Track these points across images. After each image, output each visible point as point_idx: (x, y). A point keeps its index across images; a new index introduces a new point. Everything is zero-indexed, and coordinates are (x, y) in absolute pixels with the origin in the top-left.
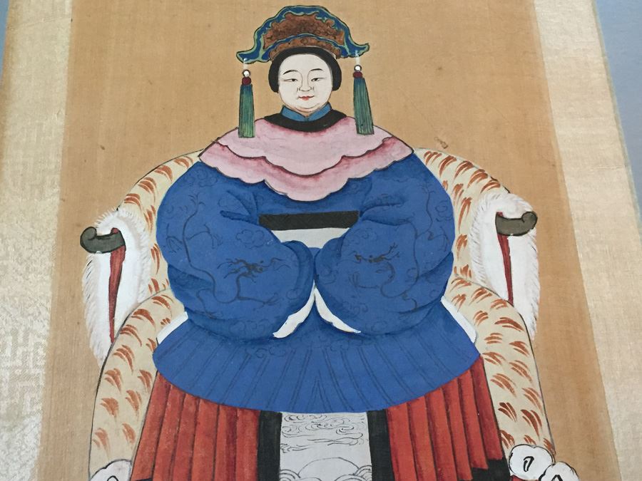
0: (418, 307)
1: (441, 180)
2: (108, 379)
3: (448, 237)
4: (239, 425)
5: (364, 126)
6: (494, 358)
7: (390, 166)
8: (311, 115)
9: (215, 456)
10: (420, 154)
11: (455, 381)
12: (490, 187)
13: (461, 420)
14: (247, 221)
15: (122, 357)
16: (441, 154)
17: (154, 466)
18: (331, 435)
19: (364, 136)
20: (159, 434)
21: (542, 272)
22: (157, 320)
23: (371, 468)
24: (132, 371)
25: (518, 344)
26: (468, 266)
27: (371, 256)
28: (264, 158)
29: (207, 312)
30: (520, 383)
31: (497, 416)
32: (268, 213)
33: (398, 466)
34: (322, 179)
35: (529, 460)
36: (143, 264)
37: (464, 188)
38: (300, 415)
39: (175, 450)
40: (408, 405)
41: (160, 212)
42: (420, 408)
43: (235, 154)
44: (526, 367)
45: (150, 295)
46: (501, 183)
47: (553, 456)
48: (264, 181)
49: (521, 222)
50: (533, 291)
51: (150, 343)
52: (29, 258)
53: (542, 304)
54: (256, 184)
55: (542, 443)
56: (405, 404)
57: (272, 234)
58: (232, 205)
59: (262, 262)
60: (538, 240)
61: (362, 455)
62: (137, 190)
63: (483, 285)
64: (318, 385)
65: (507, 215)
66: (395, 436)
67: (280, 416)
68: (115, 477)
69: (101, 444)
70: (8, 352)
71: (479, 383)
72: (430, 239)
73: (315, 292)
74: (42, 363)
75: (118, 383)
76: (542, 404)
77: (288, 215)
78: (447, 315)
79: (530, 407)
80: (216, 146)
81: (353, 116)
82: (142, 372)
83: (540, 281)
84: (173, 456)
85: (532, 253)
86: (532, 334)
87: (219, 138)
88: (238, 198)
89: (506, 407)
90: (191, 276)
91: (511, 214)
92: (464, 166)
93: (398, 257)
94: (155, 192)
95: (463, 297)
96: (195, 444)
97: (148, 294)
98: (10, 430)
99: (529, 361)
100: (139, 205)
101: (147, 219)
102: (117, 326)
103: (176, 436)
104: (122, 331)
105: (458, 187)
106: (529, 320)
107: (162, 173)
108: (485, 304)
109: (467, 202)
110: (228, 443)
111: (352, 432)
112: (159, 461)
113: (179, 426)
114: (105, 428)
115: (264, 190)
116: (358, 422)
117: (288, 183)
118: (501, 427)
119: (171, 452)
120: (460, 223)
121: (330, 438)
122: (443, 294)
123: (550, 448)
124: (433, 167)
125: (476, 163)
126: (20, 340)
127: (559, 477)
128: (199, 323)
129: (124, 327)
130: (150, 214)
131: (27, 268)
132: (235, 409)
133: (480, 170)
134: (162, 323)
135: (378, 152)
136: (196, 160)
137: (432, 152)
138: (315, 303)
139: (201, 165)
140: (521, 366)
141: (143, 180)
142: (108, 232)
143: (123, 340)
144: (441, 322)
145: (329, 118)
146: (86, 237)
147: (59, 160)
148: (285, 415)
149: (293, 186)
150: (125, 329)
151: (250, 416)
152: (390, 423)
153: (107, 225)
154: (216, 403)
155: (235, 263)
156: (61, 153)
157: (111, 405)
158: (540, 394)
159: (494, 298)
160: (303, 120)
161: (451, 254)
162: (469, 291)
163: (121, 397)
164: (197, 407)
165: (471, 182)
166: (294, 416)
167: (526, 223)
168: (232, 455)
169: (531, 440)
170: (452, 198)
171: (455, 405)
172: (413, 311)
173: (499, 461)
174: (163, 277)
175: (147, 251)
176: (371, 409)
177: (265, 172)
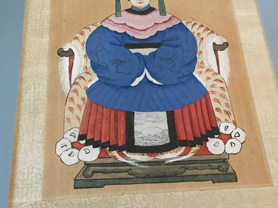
0: (184, 75)
1: (192, 32)
2: (69, 100)
3: (195, 51)
4: (118, 116)
5: (163, 12)
6: (213, 92)
7: (173, 27)
8: (142, 9)
9: (110, 126)
10: (184, 22)
11: (199, 100)
12: (211, 33)
13: (201, 114)
14: (120, 46)
15: (74, 93)
16: (191, 22)
17: (88, 130)
18: (153, 119)
19: (162, 16)
20: (89, 119)
21: (230, 63)
22: (87, 80)
23: (168, 130)
24: (78, 97)
25: (222, 88)
26: (203, 61)
27: (166, 58)
28: (125, 24)
29: (106, 77)
30: (223, 101)
31: (214, 112)
32: (127, 43)
33: (178, 129)
34: (147, 31)
35: (227, 127)
36: (81, 61)
37: (201, 34)
38: (141, 113)
39: (95, 124)
40: (181, 109)
41: (87, 43)
42: (186, 110)
43: (114, 22)
44: (225, 95)
45: (84, 71)
46: (215, 32)
47: (236, 126)
48: (125, 32)
49: (222, 46)
50: (227, 70)
51: (85, 88)
52: (38, 59)
53: (231, 74)
54: (122, 33)
55: (232, 122)
56: (180, 109)
57: (129, 50)
58: (114, 40)
59: (125, 60)
60: (229, 52)
61: (165, 126)
62: (78, 35)
63: (209, 68)
64: (148, 102)
65: (217, 43)
66: (177, 119)
67: (134, 113)
68: (73, 133)
69: (68, 122)
70: (32, 91)
71: (207, 101)
72: (188, 52)
73: (146, 70)
74: (45, 94)
75: (73, 101)
76: (231, 108)
77: (135, 44)
78: (195, 78)
79: (227, 109)
80: (107, 20)
81: (158, 9)
82: (82, 98)
83: (230, 66)
84: (95, 126)
85: (227, 57)
86: (227, 84)
87: (108, 17)
88: (116, 38)
89: (218, 109)
90: (99, 65)
91: (219, 43)
92: (201, 26)
93: (177, 58)
94: (85, 36)
95: (201, 72)
96: (103, 122)
97: (83, 71)
98: (34, 117)
99: (226, 93)
100: (79, 40)
101: (82, 45)
102: (72, 82)
103: (96, 120)
104: (74, 84)
105: (199, 34)
106: (226, 80)
107: (87, 29)
108: (210, 74)
109: (202, 39)
110: (115, 122)
111: (161, 118)
112: (89, 128)
113: (96, 116)
114: (69, 116)
115: (125, 35)
116: (163, 115)
117: (135, 33)
118: (216, 116)
119: (94, 125)
120: (199, 46)
121: (153, 120)
122: (193, 71)
123: (235, 123)
124: (189, 27)
125: (205, 25)
126: (37, 87)
127: (238, 133)
128: (103, 81)
129: (75, 82)
130: (83, 43)
131: (38, 62)
132: (117, 110)
133: (207, 28)
134: (89, 81)
135: (168, 22)
136: (99, 24)
137: (189, 21)
138: (146, 74)
139: (101, 26)
140: (223, 95)
141: (80, 32)
142: (68, 50)
143: (75, 87)
144: (193, 81)
145: (149, 10)
146: (59, 52)
147: (49, 25)
148: (135, 112)
149: (137, 34)
150: (75, 83)
151: (123, 113)
152: (175, 115)
153: (67, 47)
154: (110, 108)
155: (115, 60)
156: (49, 22)
157: (71, 109)
158: (230, 104)
159: (213, 72)
160: (140, 10)
161: (196, 57)
162: (203, 70)
163: (74, 106)
164: (103, 110)
165: (204, 32)
166: (139, 113)
167: (225, 46)
168: (116, 126)
169: (227, 120)
170: (196, 38)
171: (199, 109)
172: (182, 77)
173: (216, 128)
174: (89, 65)
175: (82, 56)
176: (167, 110)
177: (126, 29)
